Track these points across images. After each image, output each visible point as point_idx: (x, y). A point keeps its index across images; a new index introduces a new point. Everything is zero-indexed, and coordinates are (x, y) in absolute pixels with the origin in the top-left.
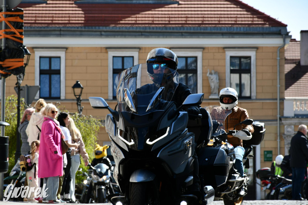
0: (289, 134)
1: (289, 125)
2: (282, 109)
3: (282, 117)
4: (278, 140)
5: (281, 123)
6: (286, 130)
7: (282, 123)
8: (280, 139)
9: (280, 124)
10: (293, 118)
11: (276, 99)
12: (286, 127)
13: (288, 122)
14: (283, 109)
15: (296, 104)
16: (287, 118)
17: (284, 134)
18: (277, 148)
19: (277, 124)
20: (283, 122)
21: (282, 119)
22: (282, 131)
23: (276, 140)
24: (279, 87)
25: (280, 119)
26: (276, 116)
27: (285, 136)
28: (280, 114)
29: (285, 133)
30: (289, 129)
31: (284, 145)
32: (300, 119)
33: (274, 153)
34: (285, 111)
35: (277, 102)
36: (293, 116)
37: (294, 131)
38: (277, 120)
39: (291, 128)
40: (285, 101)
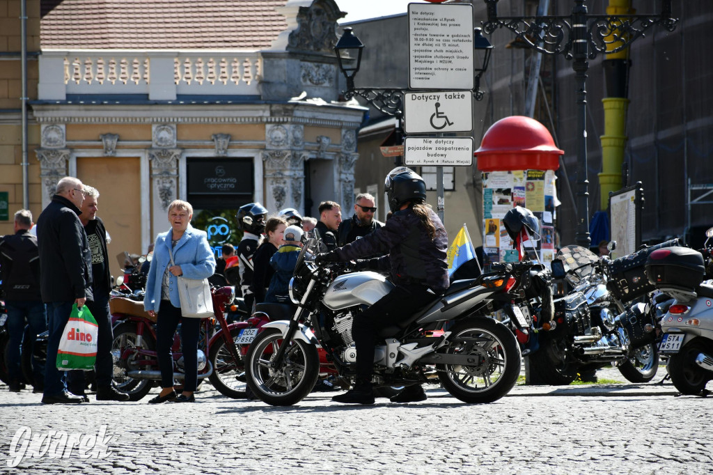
0: (52, 147)
1: (53, 123)
2: (33, 80)
3: (34, 103)
4: (24, 164)
5: (30, 117)
6: (43, 137)
7: (34, 119)
8: (27, 161)
9: (27, 120)
10: (63, 103)
11: (19, 54)
12: (43, 127)
13: (50, 114)
14: (37, 80)
15: (71, 66)
16: (46, 103)
17: (39, 148)
18: (22, 184)
19: (21, 119)
20: (35, 114)
21: (34, 107)
22: (34, 140)
23: (17, 163)
24: (26, 20)
25: (29, 108)
26: (18, 99)
27: (42, 153)
28: (26, 96)
29: (43, 145)
30: (53, 135)
31: (40, 176)
32: (82, 107)
33: (11, 198)
34: (40, 86)
35: (20, 61)
36: (64, 98)
37: (67, 140)
38: (20, 110)
39: (57, 131)
40: (40, 58)
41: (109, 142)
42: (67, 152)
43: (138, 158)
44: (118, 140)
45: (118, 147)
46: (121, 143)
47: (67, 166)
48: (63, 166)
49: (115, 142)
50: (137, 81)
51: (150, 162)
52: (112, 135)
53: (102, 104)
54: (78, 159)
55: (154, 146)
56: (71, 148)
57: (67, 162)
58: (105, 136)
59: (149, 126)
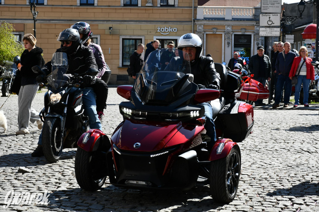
0: (200, 31)
1: (200, 25)
2: (195, 14)
3: (195, 20)
6: (198, 28)
7: (195, 24)
9: (194, 24)
10: (203, 20)
11: (192, 7)
12: (198, 26)
13: (199, 23)
14: (196, 14)
15: (205, 11)
16: (199, 20)
19: (192, 24)
20: (196, 22)
21: (195, 21)
22: (195, 29)
25: (194, 21)
26: (191, 19)
27: (197, 32)
28: (194, 18)
29: (197, 30)
30: (200, 28)
32: (208, 21)
34: (197, 15)
35: (192, 9)
36: (203, 18)
37: (204, 29)
38: (192, 21)
40: (197, 8)
41: (214, 30)
42: (203, 32)
43: (222, 34)
45: (216, 31)
47: (203, 36)
48: (202, 36)
49: (216, 30)
50: (222, 15)
51: (225, 35)
52: (215, 28)
53: (213, 20)
54: (206, 34)
55: (226, 31)
56: (205, 31)
57: (203, 35)
58: (213, 28)
59: (225, 26)
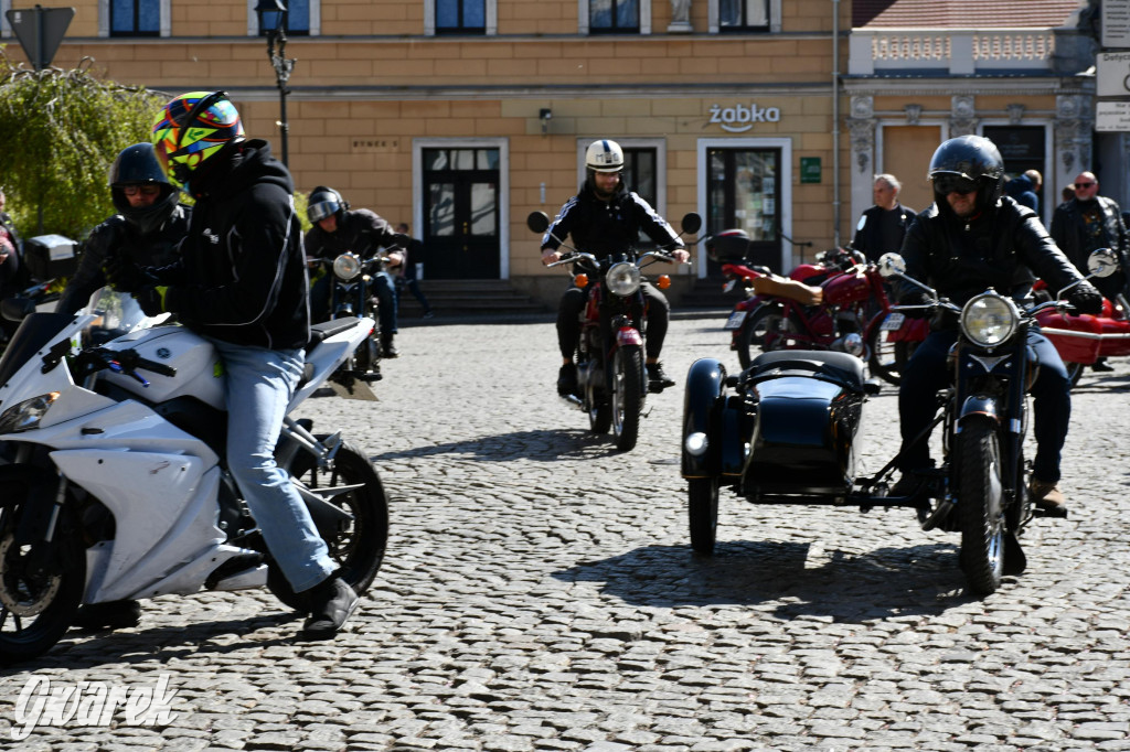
0: (860, 116)
1: (862, 95)
2: (844, 57)
3: (844, 77)
4: (835, 132)
5: (841, 90)
6: (853, 107)
7: (845, 92)
8: (839, 129)
9: (839, 93)
10: (870, 77)
11: (831, 33)
12: (853, 99)
13: (860, 87)
14: (847, 56)
15: (879, 44)
16: (856, 78)
17: (849, 117)
18: (832, 150)
19: (832, 92)
20: (846, 87)
21: (845, 81)
22: (844, 111)
23: (829, 131)
25: (840, 82)
26: (830, 74)
27: (852, 122)
28: (838, 71)
29: (853, 114)
30: (862, 106)
31: (850, 143)
32: (889, 81)
33: (824, 163)
34: (851, 62)
35: (832, 40)
36: (872, 72)
37: (875, 110)
38: (832, 83)
39: (866, 103)
40: (851, 36)
41: (912, 112)
42: (874, 121)
43: (939, 127)
44: (922, 110)
45: (921, 117)
46: (924, 113)
47: (874, 134)
48: (871, 134)
49: (918, 112)
50: (939, 57)
51: (950, 130)
52: (915, 106)
53: (906, 78)
54: (885, 128)
55: (954, 115)
56: (878, 118)
57: (874, 130)
58: (909, 106)
59: (948, 98)
